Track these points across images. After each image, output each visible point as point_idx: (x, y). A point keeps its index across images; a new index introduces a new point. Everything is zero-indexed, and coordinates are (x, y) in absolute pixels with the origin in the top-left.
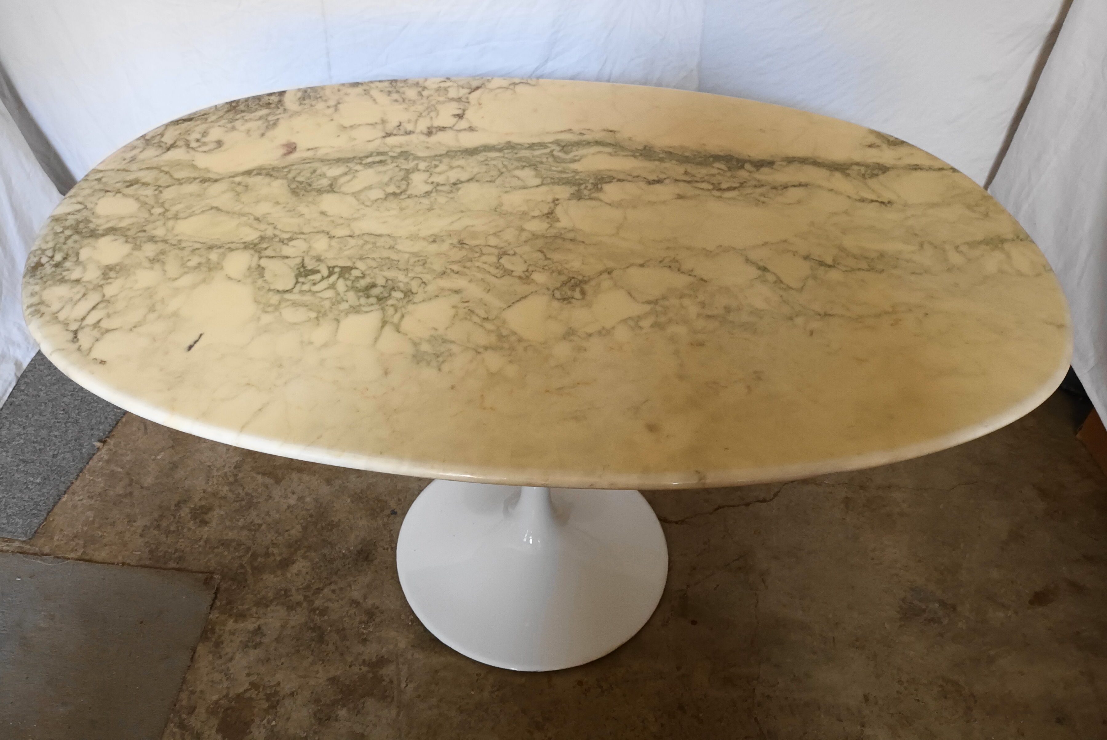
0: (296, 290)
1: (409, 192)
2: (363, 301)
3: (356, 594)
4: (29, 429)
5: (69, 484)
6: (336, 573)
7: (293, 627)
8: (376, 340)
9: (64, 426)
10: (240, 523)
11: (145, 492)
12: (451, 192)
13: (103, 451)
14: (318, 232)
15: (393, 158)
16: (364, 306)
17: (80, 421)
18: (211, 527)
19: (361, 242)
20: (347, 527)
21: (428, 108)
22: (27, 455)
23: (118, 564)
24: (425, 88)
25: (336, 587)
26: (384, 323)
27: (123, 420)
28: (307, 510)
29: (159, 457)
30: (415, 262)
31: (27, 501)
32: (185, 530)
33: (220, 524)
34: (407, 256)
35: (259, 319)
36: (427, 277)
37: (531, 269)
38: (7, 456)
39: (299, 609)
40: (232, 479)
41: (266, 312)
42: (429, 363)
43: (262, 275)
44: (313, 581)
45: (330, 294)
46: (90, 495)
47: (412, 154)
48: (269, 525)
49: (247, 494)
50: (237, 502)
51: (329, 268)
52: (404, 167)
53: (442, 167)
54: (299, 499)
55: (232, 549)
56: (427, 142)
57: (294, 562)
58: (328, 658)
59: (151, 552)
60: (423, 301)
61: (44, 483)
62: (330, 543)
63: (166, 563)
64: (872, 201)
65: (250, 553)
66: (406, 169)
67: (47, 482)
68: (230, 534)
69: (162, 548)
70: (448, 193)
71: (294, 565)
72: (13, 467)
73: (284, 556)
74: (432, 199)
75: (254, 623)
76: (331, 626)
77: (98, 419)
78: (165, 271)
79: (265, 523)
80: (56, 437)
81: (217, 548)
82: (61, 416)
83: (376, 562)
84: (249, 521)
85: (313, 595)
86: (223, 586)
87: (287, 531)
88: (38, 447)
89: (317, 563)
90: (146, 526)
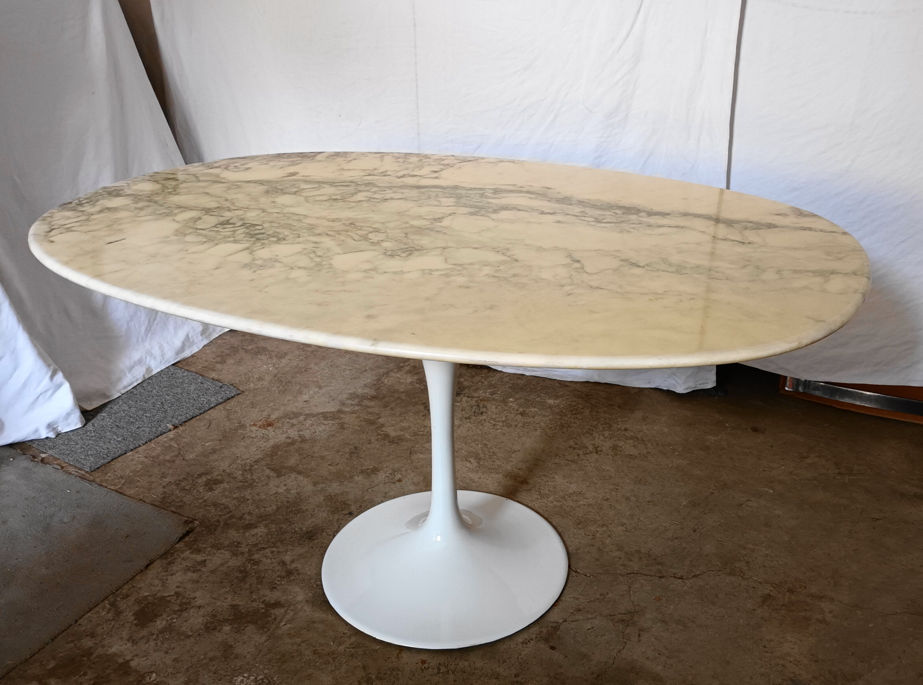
3: (287, 558)
4: (133, 409)
5: (137, 446)
6: (282, 542)
7: (229, 567)
9: (156, 412)
10: (235, 496)
11: (184, 462)
13: (172, 432)
17: (168, 411)
18: (213, 493)
20: (309, 515)
22: (122, 423)
23: (136, 499)
25: (276, 550)
27: (198, 417)
28: (287, 498)
29: (207, 444)
31: (104, 449)
32: (195, 491)
33: (221, 493)
38: (109, 421)
39: (240, 557)
40: (248, 468)
44: (262, 542)
46: (147, 456)
48: (255, 501)
49: (252, 479)
50: (242, 482)
54: (286, 490)
55: (219, 509)
57: (256, 527)
58: (240, 592)
59: (164, 498)
61: (121, 442)
62: (290, 522)
63: (169, 507)
65: (230, 515)
67: (124, 442)
68: (224, 500)
69: (172, 498)
71: (255, 529)
72: (109, 429)
73: (252, 522)
75: (203, 557)
76: (255, 573)
77: (181, 413)
79: (252, 499)
80: (147, 417)
81: (210, 506)
82: (158, 406)
83: (316, 541)
84: (242, 495)
85: (256, 550)
86: (198, 529)
87: (265, 507)
88: (132, 420)
89: (273, 532)
90: (170, 482)
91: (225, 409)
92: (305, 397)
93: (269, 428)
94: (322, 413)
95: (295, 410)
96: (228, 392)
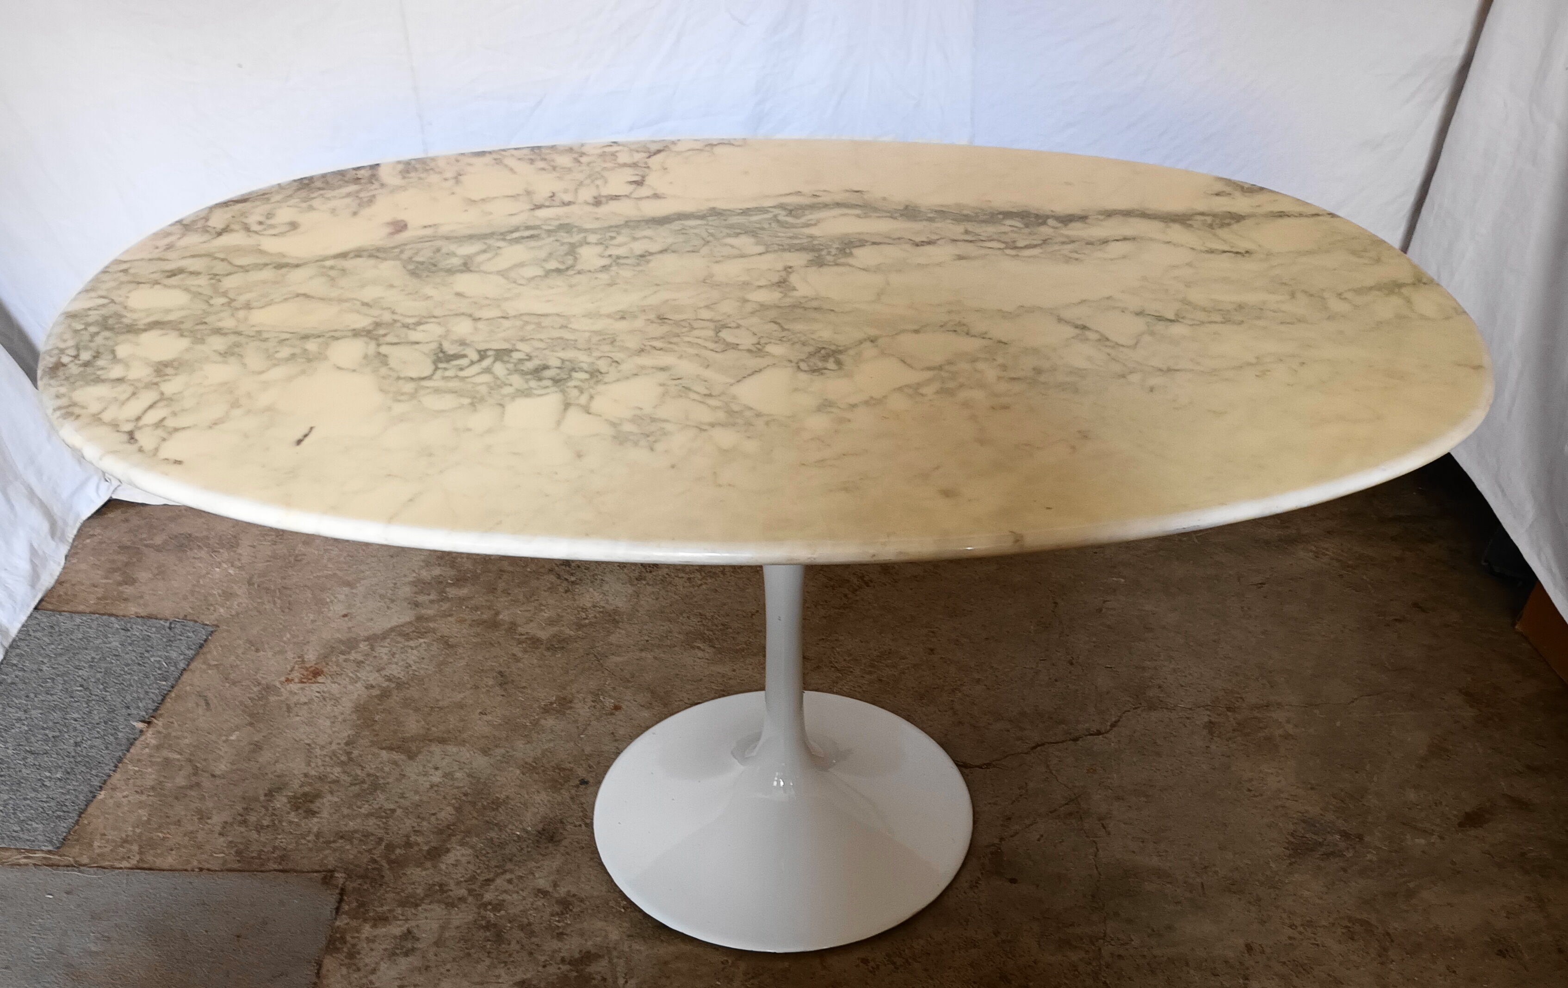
0: (436, 376)
1: (579, 267)
2: (533, 384)
3: (542, 882)
5: (105, 778)
7: (457, 927)
8: (559, 423)
9: (85, 705)
10: (364, 810)
11: (219, 782)
12: (638, 265)
13: (149, 734)
14: (457, 315)
15: (549, 232)
16: (536, 389)
17: (109, 698)
18: (321, 818)
19: (519, 323)
20: (519, 805)
21: (590, 176)
22: (36, 745)
23: (192, 871)
24: (582, 154)
25: (513, 876)
26: (567, 405)
27: (172, 694)
28: (458, 788)
29: (233, 738)
30: (599, 341)
31: (47, 802)
32: (284, 824)
33: (335, 813)
34: (587, 334)
35: (390, 408)
36: (618, 356)
37: (763, 341)
39: (463, 906)
40: (344, 758)
41: (399, 401)
42: (636, 444)
43: (385, 364)
44: (478, 871)
45: (486, 378)
46: (136, 789)
47: (576, 227)
48: (407, 808)
49: (369, 775)
50: (355, 784)
51: (479, 352)
52: (565, 241)
53: (620, 239)
54: (445, 775)
55: (356, 842)
56: (596, 213)
57: (448, 851)
59: (239, 852)
60: (618, 380)
61: (67, 778)
62: (496, 825)
63: (258, 865)
64: (1224, 252)
65: (384, 844)
66: (570, 243)
67: (72, 777)
68: (351, 823)
69: (253, 848)
70: (634, 266)
71: (449, 854)
72: (18, 761)
73: (433, 844)
74: (613, 273)
75: (400, 926)
76: (511, 922)
77: (135, 695)
78: (244, 365)
79: (399, 807)
80: (75, 720)
81: (335, 841)
82: (78, 693)
83: (565, 843)
84: (376, 806)
85: (481, 887)
86: (350, 885)
87: (434, 814)
88: (51, 735)
89: (481, 849)
90: (226, 823)
91: (210, 666)
92: (339, 609)
93: (320, 679)
94: (392, 629)
95: (339, 636)
96: (191, 634)
